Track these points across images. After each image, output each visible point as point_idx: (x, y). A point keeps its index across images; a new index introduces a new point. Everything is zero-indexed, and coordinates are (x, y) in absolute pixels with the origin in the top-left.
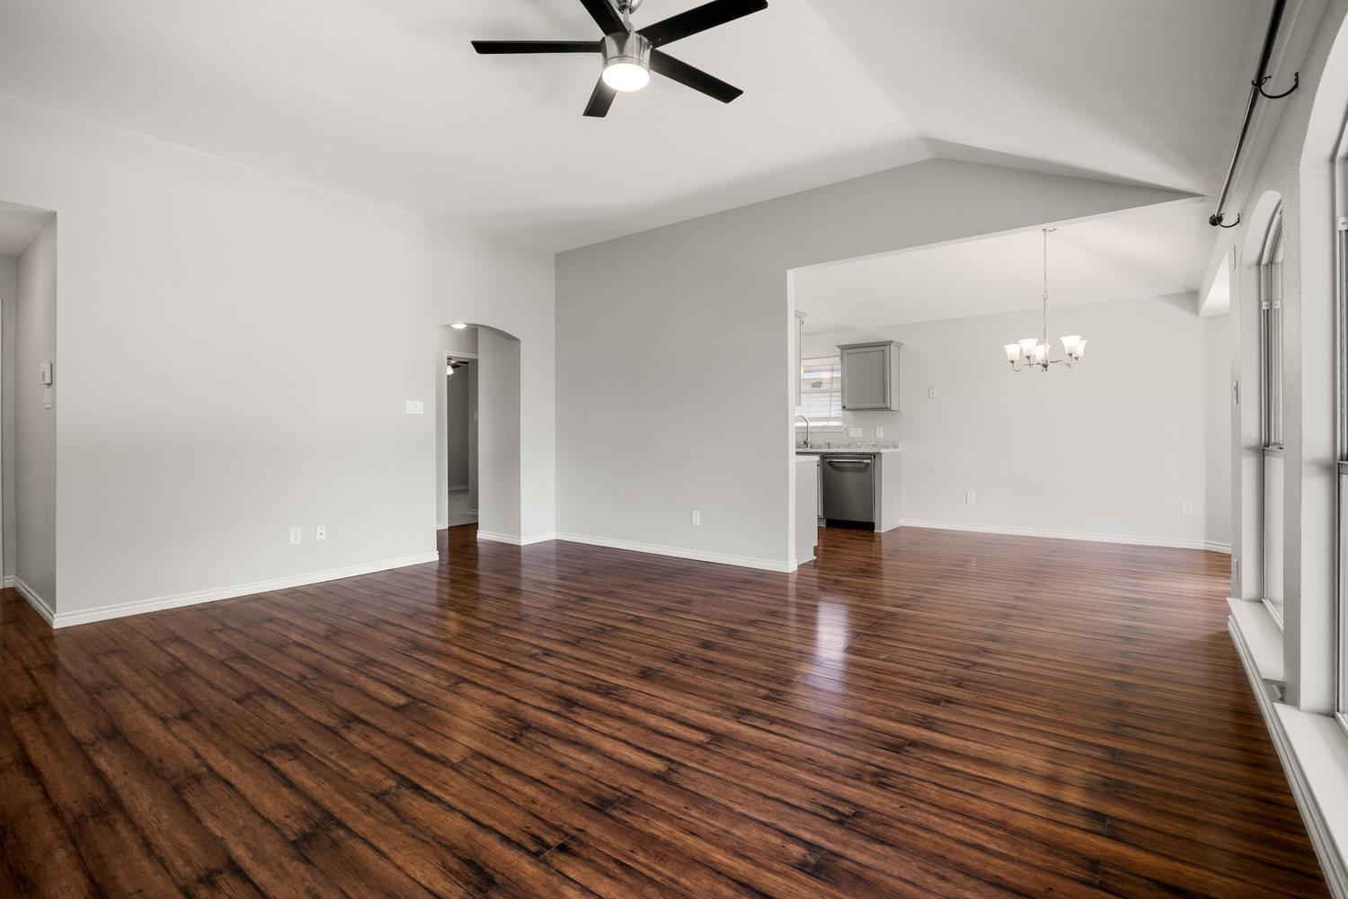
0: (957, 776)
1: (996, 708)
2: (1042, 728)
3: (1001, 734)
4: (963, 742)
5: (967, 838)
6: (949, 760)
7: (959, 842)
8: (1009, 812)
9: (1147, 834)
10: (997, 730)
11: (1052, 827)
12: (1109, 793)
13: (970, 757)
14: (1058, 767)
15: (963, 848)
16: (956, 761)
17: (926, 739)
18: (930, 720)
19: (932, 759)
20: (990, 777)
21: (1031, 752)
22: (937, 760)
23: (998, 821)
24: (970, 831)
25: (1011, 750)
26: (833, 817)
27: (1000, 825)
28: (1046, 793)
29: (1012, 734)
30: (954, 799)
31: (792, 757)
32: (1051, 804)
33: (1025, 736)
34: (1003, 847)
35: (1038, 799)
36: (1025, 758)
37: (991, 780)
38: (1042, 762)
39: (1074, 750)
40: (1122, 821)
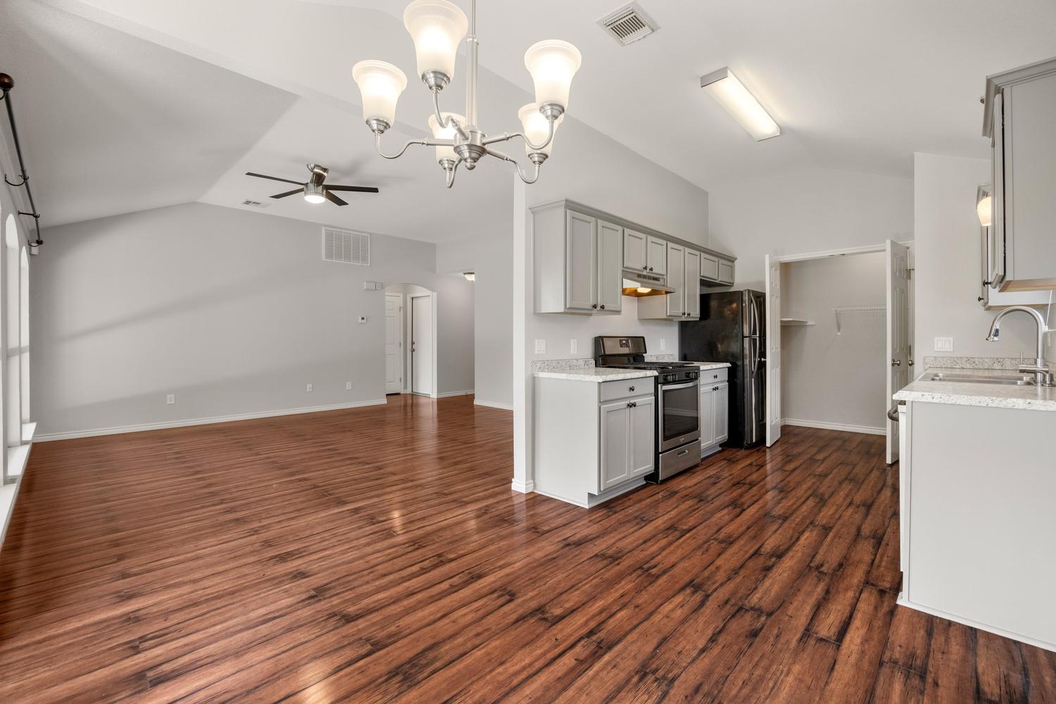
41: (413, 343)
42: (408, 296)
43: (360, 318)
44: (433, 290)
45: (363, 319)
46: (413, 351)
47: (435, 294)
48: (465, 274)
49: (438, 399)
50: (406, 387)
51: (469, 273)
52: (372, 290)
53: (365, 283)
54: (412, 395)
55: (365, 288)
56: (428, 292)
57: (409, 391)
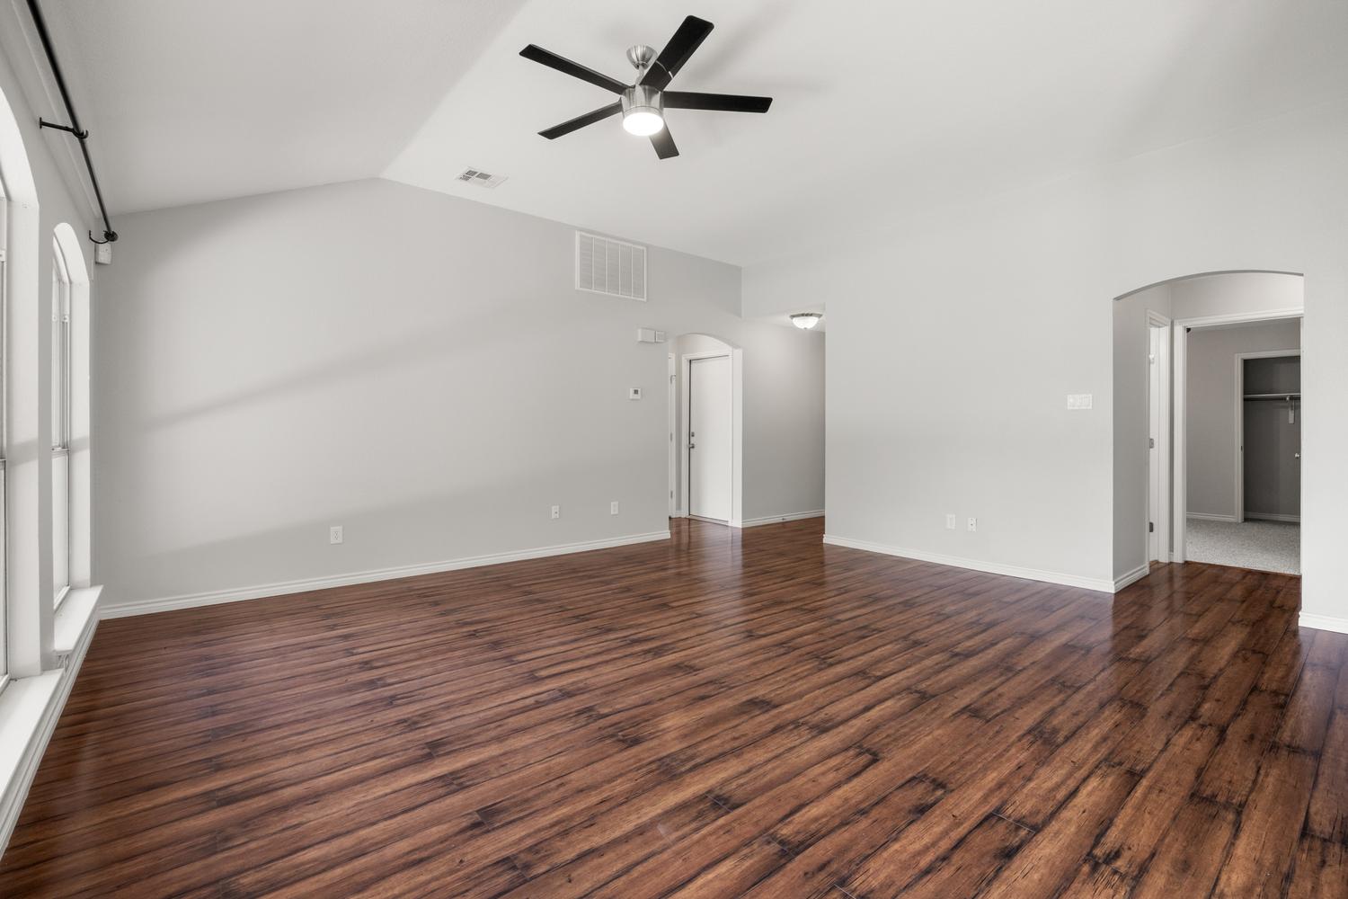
0: (363, 758)
1: (421, 861)
2: (338, 871)
3: (373, 824)
4: (395, 786)
5: (315, 732)
6: (383, 764)
7: (317, 728)
8: (300, 761)
9: (176, 815)
10: (381, 825)
11: (260, 771)
12: (221, 831)
13: (373, 778)
14: (284, 826)
15: (312, 727)
16: (378, 766)
17: (426, 767)
18: (454, 787)
19: (398, 756)
20: (337, 774)
21: (325, 824)
22: (393, 758)
23: (302, 752)
24: (316, 736)
25: (344, 812)
26: (399, 697)
27: (300, 750)
28: (280, 792)
29: (363, 833)
30: (346, 744)
31: (478, 698)
32: (271, 786)
33: (347, 842)
34: (286, 742)
35: (283, 783)
36: (322, 813)
37: (335, 772)
38: (304, 820)
39: (280, 864)
40: (202, 812)
41: (691, 435)
42: (683, 358)
43: (632, 391)
44: (735, 346)
45: (636, 392)
46: (691, 447)
47: (739, 352)
48: (793, 316)
49: (743, 529)
50: (679, 507)
51: (803, 315)
52: (651, 343)
53: (640, 331)
54: (690, 520)
55: (640, 339)
56: (726, 349)
57: (684, 514)
